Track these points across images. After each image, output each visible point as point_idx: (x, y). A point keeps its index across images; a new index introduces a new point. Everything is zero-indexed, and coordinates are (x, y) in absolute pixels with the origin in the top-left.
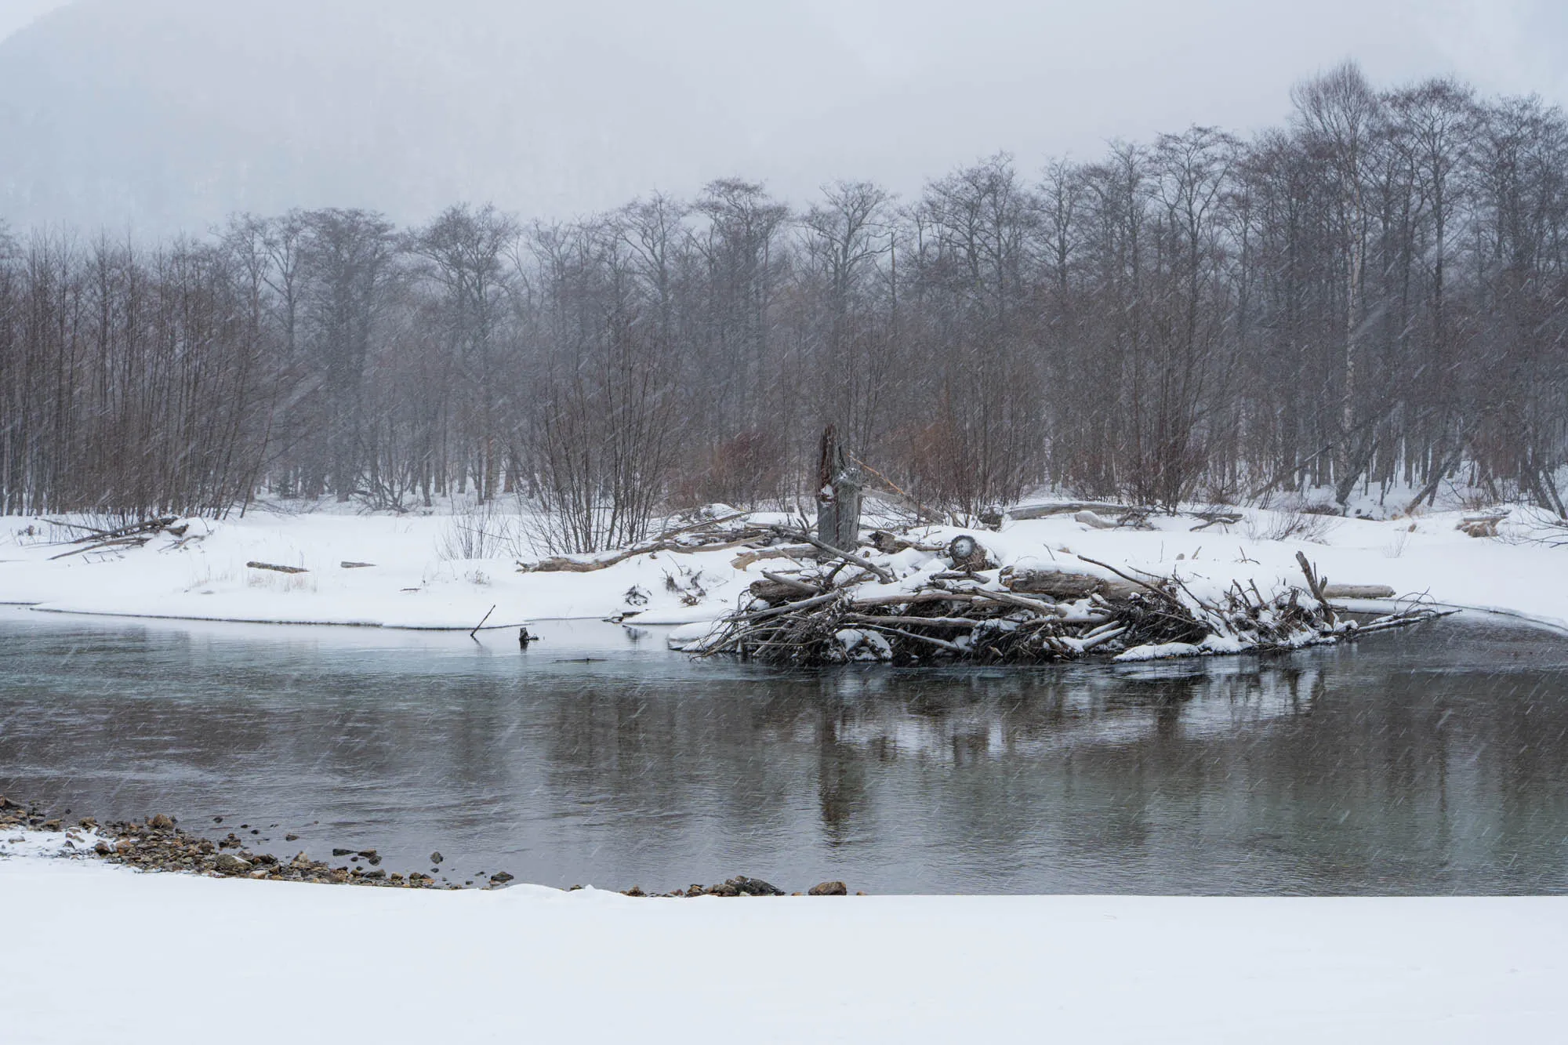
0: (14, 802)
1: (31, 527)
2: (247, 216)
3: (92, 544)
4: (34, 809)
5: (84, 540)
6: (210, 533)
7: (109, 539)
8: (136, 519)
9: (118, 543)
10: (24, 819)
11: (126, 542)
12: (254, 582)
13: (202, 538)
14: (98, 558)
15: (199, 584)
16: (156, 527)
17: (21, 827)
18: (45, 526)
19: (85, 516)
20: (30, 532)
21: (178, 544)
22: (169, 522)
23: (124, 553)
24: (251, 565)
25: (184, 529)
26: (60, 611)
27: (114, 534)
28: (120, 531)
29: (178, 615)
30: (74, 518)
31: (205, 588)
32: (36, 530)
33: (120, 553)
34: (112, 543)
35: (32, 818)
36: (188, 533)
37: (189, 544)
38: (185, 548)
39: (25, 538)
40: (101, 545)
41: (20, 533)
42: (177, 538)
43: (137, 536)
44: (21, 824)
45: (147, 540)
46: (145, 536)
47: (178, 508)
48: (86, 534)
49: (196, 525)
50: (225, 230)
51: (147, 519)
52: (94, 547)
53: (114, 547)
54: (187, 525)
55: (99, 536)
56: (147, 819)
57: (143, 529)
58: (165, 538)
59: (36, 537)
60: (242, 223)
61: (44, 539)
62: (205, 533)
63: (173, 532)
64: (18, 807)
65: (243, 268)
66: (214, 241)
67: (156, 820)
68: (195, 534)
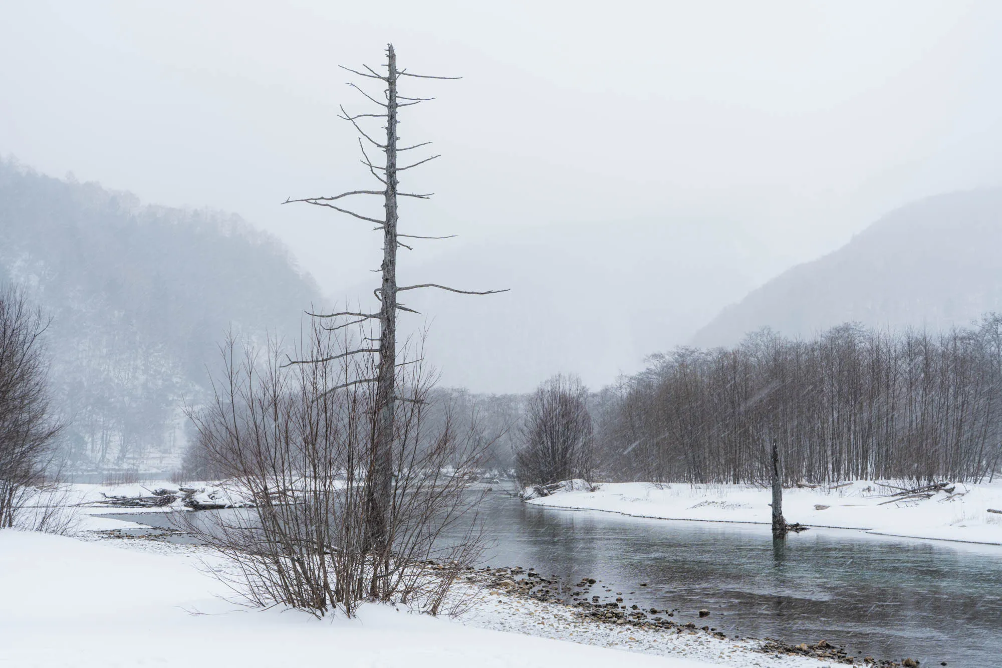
0: (831, 645)
1: (869, 487)
2: (993, 314)
3: (901, 497)
4: (842, 650)
5: (896, 495)
6: (967, 492)
7: (911, 494)
8: (926, 482)
9: (915, 496)
10: (835, 655)
11: (920, 496)
12: (989, 521)
13: (963, 495)
14: (904, 505)
15: (958, 521)
16: (937, 488)
17: (832, 660)
18: (876, 486)
19: (898, 480)
20: (869, 489)
21: (949, 498)
22: (945, 485)
23: (919, 502)
24: (989, 511)
25: (953, 489)
26: (881, 534)
27: (914, 491)
28: (917, 490)
29: (946, 539)
30: (892, 482)
31: (961, 524)
32: (872, 489)
33: (917, 502)
34: (912, 497)
35: (839, 654)
36: (955, 491)
37: (956, 498)
38: (953, 500)
39: (866, 493)
40: (906, 498)
41: (864, 490)
42: (948, 494)
43: (926, 493)
44: (832, 658)
45: (932, 495)
46: (931, 493)
47: (953, 478)
48: (899, 491)
49: (959, 487)
50: (981, 322)
51: (932, 484)
52: (902, 498)
53: (914, 499)
54: (954, 487)
55: (905, 493)
56: (902, 660)
57: (929, 488)
58: (942, 494)
59: (872, 492)
60: (990, 318)
61: (876, 493)
62: (965, 492)
63: (946, 491)
64: (833, 648)
65: (993, 343)
66: (977, 329)
67: (908, 661)
68: (959, 492)
